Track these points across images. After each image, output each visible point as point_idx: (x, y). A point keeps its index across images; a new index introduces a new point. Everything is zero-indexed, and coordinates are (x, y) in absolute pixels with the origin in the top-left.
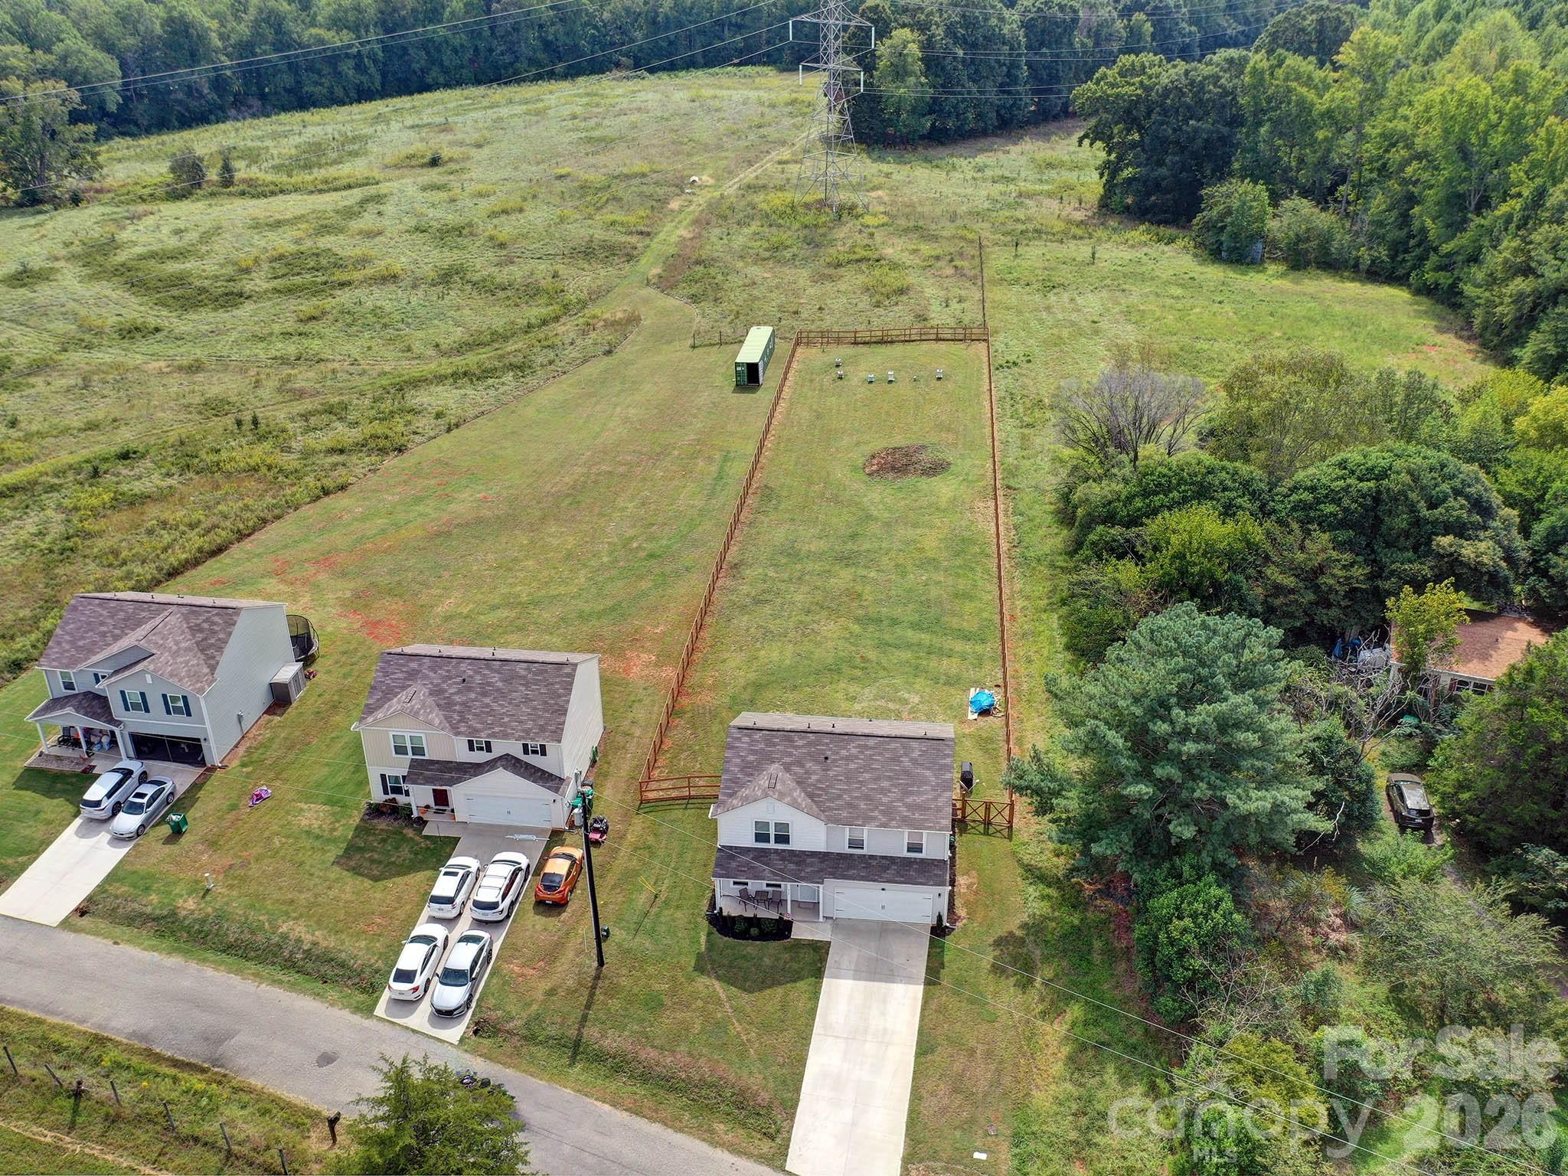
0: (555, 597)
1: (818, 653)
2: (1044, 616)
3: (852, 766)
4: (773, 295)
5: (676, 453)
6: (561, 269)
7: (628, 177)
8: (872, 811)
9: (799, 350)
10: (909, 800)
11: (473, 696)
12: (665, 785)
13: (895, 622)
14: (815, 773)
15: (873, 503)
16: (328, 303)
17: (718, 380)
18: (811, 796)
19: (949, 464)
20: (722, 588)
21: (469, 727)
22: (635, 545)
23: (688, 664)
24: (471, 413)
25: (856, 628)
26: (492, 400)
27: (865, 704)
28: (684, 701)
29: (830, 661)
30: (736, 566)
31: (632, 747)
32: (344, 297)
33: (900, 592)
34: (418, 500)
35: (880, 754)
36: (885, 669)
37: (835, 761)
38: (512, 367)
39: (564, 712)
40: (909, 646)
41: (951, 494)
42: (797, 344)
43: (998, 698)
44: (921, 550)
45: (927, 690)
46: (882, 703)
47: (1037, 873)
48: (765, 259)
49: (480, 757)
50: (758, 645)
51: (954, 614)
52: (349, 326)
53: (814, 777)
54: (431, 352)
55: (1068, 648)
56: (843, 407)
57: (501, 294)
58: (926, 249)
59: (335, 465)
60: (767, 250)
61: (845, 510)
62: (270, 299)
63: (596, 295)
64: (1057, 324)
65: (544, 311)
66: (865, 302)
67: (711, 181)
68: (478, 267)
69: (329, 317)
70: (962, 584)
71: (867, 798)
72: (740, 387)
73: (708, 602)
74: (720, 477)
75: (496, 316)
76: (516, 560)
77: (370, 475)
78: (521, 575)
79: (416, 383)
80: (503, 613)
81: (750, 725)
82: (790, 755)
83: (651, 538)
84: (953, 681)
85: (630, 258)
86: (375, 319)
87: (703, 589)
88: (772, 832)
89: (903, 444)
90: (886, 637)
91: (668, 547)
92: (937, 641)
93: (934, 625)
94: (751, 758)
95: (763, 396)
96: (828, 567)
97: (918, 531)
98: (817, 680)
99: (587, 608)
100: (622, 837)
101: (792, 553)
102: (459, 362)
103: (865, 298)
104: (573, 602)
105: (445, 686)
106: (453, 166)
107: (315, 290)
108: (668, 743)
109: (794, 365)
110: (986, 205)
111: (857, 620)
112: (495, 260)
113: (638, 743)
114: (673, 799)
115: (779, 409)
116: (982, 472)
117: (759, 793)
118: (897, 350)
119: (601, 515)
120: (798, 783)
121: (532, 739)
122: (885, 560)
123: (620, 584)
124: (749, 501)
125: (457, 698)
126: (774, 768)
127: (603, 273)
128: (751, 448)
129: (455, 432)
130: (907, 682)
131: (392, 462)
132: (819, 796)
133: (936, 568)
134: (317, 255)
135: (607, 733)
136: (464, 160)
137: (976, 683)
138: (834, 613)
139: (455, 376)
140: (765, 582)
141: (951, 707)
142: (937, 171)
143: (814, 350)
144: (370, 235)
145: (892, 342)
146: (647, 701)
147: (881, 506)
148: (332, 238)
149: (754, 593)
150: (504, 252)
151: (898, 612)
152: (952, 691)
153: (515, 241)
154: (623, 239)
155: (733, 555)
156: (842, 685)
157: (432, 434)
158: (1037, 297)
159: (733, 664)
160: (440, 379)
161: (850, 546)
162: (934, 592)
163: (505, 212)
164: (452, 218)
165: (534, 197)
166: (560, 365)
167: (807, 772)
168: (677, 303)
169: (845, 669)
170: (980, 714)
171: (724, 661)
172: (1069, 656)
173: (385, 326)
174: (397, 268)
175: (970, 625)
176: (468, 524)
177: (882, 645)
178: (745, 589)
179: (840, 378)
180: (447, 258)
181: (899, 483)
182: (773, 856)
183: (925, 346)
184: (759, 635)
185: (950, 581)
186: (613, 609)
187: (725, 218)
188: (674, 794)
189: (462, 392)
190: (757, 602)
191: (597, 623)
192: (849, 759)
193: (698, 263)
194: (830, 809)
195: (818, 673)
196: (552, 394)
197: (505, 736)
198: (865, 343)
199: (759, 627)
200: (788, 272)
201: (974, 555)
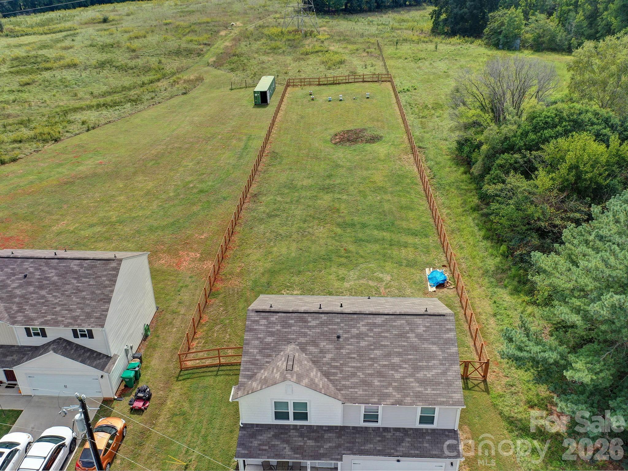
0: (134, 218)
1: (314, 248)
2: (463, 219)
3: (363, 344)
4: (274, 67)
5: (220, 137)
6: (163, 60)
7: (200, 24)
8: (387, 388)
9: (289, 89)
10: (420, 375)
11: (31, 289)
12: (201, 355)
13: (364, 226)
14: (328, 351)
15: (339, 158)
16: (38, 77)
17: (245, 102)
18: (326, 375)
19: (381, 137)
20: (247, 209)
21: (25, 316)
22: (191, 185)
23: (222, 258)
24: (103, 122)
25: (339, 230)
26: (116, 116)
27: (352, 283)
28: (219, 285)
29: (323, 253)
30: (255, 195)
31: (177, 322)
32: (47, 75)
33: (364, 207)
34: (60, 165)
35: (388, 331)
36: (362, 257)
37: (347, 339)
38: (130, 101)
39: (108, 300)
40: (376, 241)
41: (385, 152)
42: (288, 86)
43: (447, 275)
44: (374, 182)
45: (395, 271)
46: (363, 281)
47: (519, 425)
48: (268, 53)
49: (38, 341)
50: (272, 244)
51: (402, 219)
52: (46, 87)
53: (329, 356)
54: (88, 96)
55: (486, 238)
56: (316, 113)
57: (131, 71)
58: (350, 47)
59: (14, 149)
60: (269, 49)
61: (322, 162)
62: (6, 76)
63: (180, 70)
64: (426, 74)
65: (152, 77)
66: (322, 68)
67: (241, 25)
68: (120, 60)
69: (38, 83)
70: (404, 201)
71: (380, 374)
72: (257, 105)
73: (237, 217)
74: (246, 147)
75: (127, 80)
76: (113, 196)
77: (34, 153)
78: (115, 205)
79: (75, 110)
80: (98, 229)
81: (267, 308)
82: (305, 335)
83: (202, 181)
84: (412, 264)
85: (199, 55)
86: (61, 84)
87: (234, 210)
88: (291, 411)
89: (352, 128)
90: (360, 235)
91: (212, 186)
92: (395, 237)
93: (391, 227)
94: (269, 339)
95: (270, 109)
96: (315, 194)
97: (370, 172)
98: (315, 267)
99: (155, 224)
100: (163, 403)
101: (291, 186)
102: (102, 100)
103: (322, 66)
104: (147, 220)
105: (9, 282)
106: (114, 22)
107: (31, 72)
108: (205, 317)
109: (287, 95)
110: (377, 32)
111: (339, 225)
112: (130, 57)
113: (182, 319)
114: (207, 367)
115: (279, 115)
116: (401, 140)
117: (277, 376)
118: (342, 87)
119: (171, 170)
120: (314, 362)
121: (79, 325)
122: (351, 189)
123: (180, 208)
124: (263, 160)
125: (18, 292)
126: (290, 349)
127: (185, 61)
128: (264, 133)
129: (92, 131)
130: (380, 266)
131: (50, 147)
132: (335, 374)
133: (385, 193)
134: (36, 57)
135: (159, 312)
136: (120, 20)
137: (429, 265)
138: (322, 221)
139: (98, 106)
140: (275, 204)
141: (415, 283)
142: (350, 22)
143: (297, 89)
144: (66, 48)
145: (339, 84)
146: (191, 287)
147: (344, 160)
148: (46, 50)
149: (268, 211)
150: (134, 54)
151: (365, 219)
152: (413, 271)
153: (140, 49)
154: (196, 47)
155: (254, 189)
156: (334, 269)
157: (77, 132)
158: (412, 64)
159: (255, 258)
160: (90, 107)
161: (328, 182)
162: (386, 206)
163: (137, 38)
164: (109, 41)
165: (152, 31)
166: (157, 99)
167: (321, 352)
168: (223, 72)
169: (334, 257)
170: (437, 287)
171: (248, 255)
172: (488, 244)
173: (66, 86)
174: (77, 61)
175: (415, 226)
176: (86, 177)
177: (358, 241)
178: (262, 209)
179: (313, 100)
180: (104, 57)
181: (353, 147)
182: (293, 433)
183: (357, 85)
184: (272, 237)
185: (396, 199)
186: (173, 224)
187: (248, 38)
188: (208, 362)
189: (100, 112)
190: (270, 216)
191: (161, 234)
192: (360, 336)
193: (234, 55)
194: (346, 387)
195: (315, 261)
196: (152, 112)
197: (56, 323)
198: (324, 85)
199: (272, 232)
200: (281, 58)
201: (408, 184)
